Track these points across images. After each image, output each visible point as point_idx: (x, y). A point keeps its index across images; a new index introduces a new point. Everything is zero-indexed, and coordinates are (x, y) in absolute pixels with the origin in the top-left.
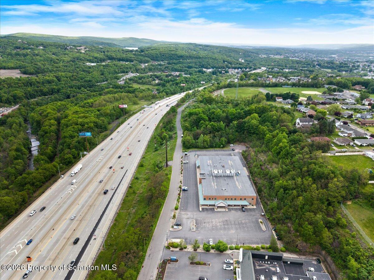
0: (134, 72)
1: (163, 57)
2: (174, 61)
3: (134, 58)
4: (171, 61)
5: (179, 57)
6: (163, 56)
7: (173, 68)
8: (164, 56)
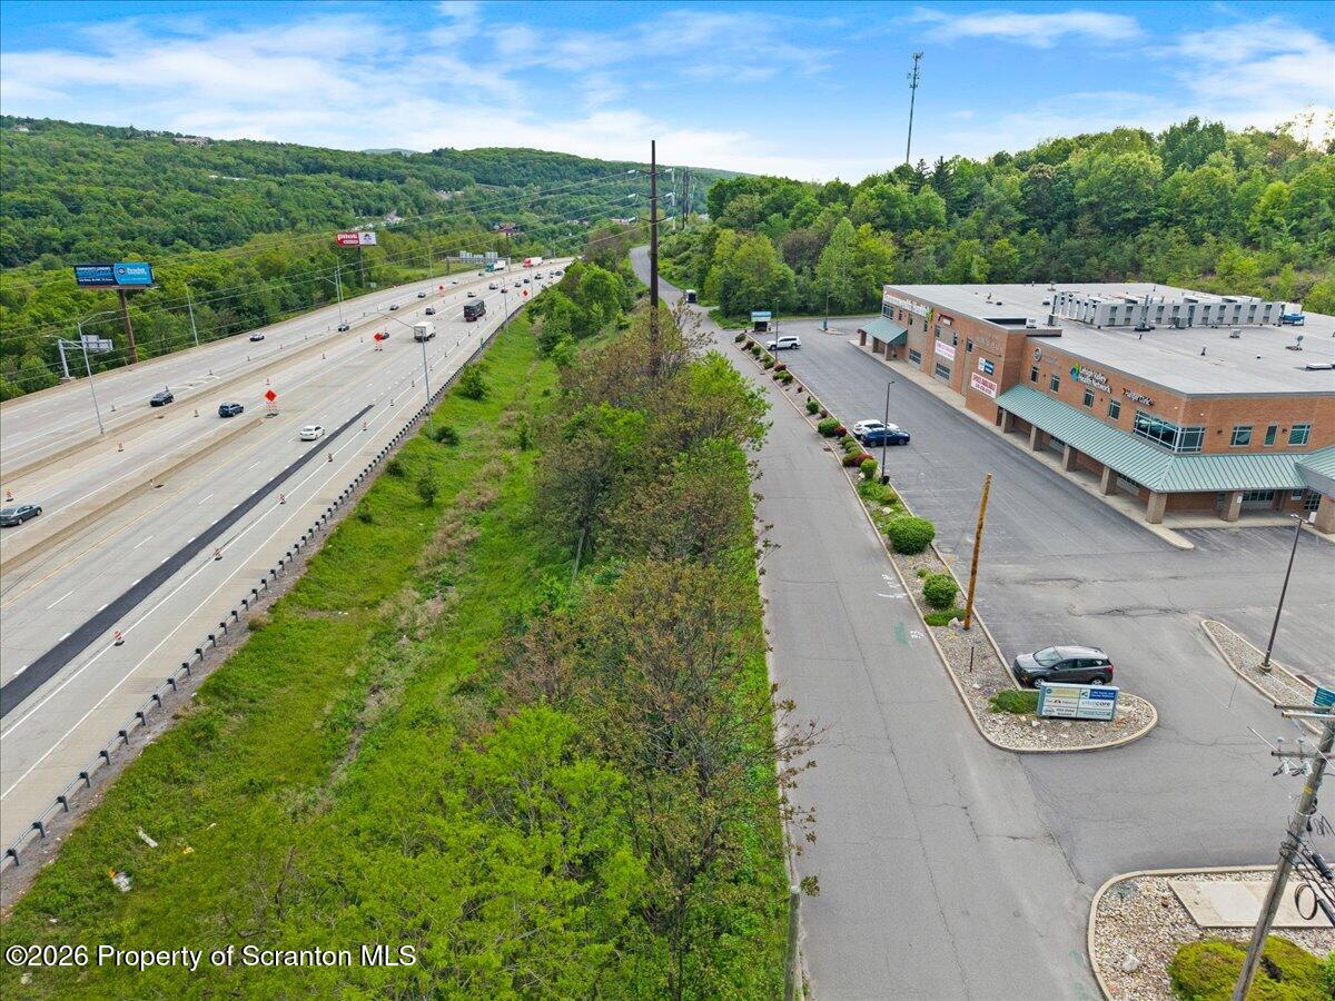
0: (409, 210)
1: (524, 171)
2: (569, 184)
3: (407, 168)
4: (555, 186)
5: (585, 173)
6: (524, 166)
7: (563, 205)
8: (528, 167)
